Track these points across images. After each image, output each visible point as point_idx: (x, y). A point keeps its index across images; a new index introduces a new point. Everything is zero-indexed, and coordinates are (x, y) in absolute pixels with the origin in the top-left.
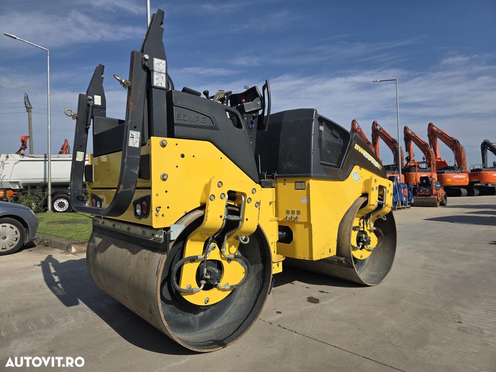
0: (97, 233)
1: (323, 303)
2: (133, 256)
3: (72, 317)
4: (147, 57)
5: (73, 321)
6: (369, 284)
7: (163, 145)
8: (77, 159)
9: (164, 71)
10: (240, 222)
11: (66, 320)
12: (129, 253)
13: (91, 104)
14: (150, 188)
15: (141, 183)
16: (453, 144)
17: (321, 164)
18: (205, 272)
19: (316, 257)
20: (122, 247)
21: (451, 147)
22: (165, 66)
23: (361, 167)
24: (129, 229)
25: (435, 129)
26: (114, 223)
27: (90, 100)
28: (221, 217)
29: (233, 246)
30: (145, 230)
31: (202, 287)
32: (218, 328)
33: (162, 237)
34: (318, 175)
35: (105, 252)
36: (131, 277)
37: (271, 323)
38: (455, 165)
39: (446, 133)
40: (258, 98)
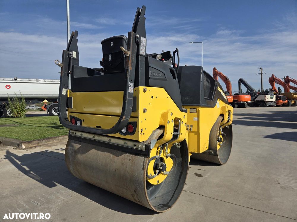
0: (73, 141)
1: (205, 177)
2: (117, 157)
3: (59, 195)
4: (138, 36)
5: (62, 197)
6: (223, 164)
7: (145, 91)
8: (63, 94)
9: (145, 45)
10: (178, 136)
11: (57, 198)
12: (112, 156)
13: (72, 57)
14: (138, 117)
15: (133, 114)
16: (226, 80)
17: (205, 98)
18: (160, 165)
19: (201, 152)
20: (104, 152)
21: (224, 81)
22: (145, 42)
23: (220, 100)
24: (110, 140)
25: (217, 71)
26: (94, 135)
27: (70, 54)
28: (172, 133)
29: (169, 149)
30: (127, 142)
31: (157, 174)
32: (159, 197)
33: (144, 147)
34: (203, 105)
35: (86, 154)
36: (117, 170)
37: (185, 191)
38: (226, 91)
39: (222, 74)
40: (171, 58)
